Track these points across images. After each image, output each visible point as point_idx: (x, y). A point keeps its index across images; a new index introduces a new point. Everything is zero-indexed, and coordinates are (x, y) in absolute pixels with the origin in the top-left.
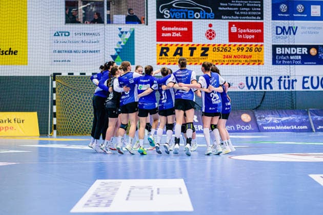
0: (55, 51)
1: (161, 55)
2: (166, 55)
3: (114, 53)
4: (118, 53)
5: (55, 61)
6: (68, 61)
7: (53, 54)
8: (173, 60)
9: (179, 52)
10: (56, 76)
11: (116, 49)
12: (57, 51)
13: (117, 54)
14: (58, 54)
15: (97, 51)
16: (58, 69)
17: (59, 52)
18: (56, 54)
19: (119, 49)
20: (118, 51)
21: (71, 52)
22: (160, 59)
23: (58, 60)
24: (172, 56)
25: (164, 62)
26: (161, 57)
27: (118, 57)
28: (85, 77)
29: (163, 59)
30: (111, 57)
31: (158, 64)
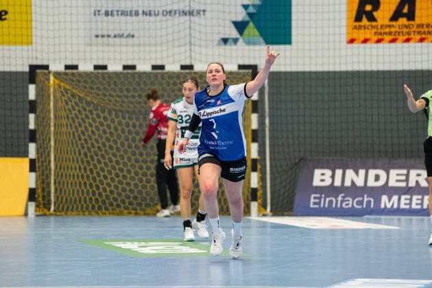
0: (97, 13)
1: (358, 18)
2: (371, 18)
3: (241, 16)
4: (250, 15)
5: (97, 36)
6: (128, 36)
7: (94, 18)
8: (387, 30)
9: (405, 10)
10: (38, 71)
11: (246, 7)
12: (103, 11)
13: (247, 18)
14: (105, 18)
15: (198, 12)
16: (100, 55)
17: (107, 14)
18: (99, 18)
19: (254, 6)
20: (251, 10)
21: (137, 14)
22: (355, 27)
23: (105, 33)
24: (387, 22)
25: (368, 36)
26: (357, 24)
27: (251, 24)
29: (363, 28)
30: (232, 26)
31: (352, 41)
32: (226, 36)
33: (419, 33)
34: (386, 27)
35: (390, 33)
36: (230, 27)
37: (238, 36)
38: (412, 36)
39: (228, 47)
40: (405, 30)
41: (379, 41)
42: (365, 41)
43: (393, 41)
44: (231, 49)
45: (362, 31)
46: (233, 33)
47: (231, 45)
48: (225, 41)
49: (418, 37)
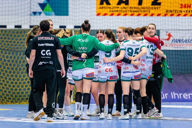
1: (102, 3)
2: (108, 3)
13: (46, 2)
24: (115, 5)
25: (106, 12)
27: (48, 5)
28: (6, 31)
29: (104, 8)
30: (38, 5)
31: (98, 14)
32: (35, 11)
33: (131, 11)
34: (115, 8)
35: (117, 11)
36: (37, 6)
37: (41, 11)
38: (127, 13)
39: (36, 16)
40: (124, 10)
41: (112, 15)
42: (105, 15)
43: (119, 15)
44: (37, 18)
45: (103, 10)
46: (39, 9)
47: (37, 15)
48: (35, 13)
49: (130, 13)
